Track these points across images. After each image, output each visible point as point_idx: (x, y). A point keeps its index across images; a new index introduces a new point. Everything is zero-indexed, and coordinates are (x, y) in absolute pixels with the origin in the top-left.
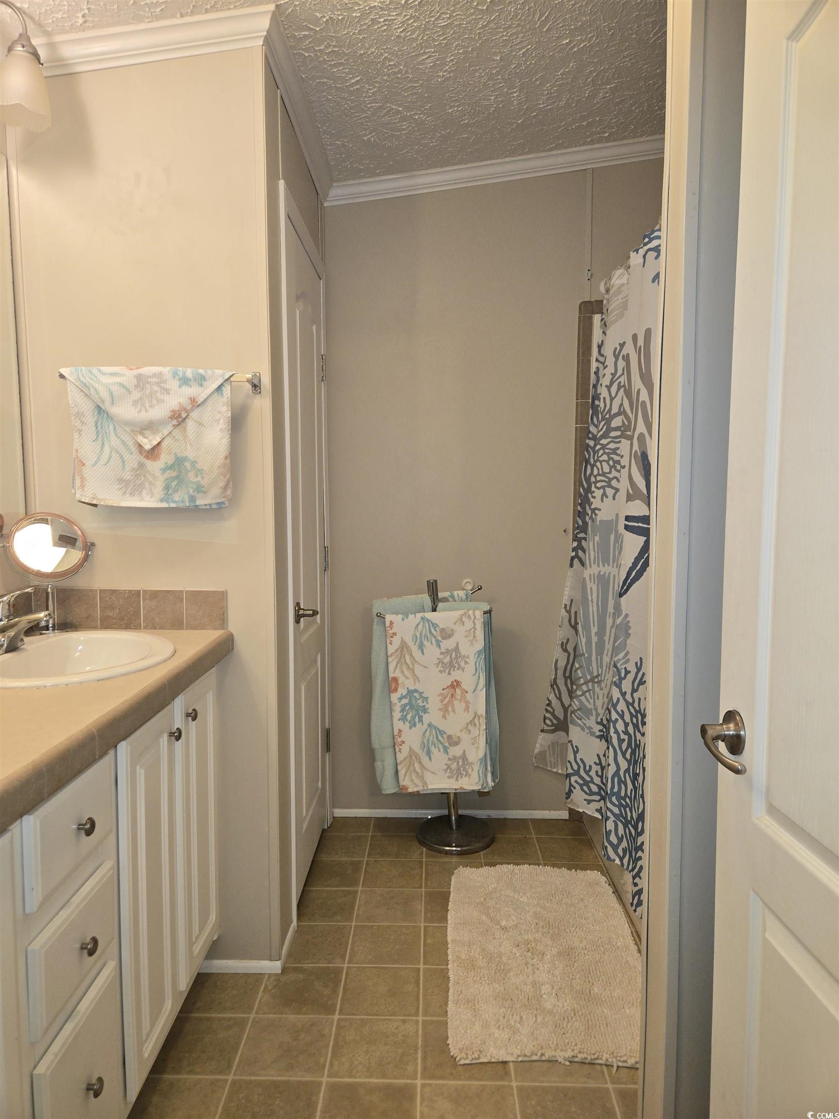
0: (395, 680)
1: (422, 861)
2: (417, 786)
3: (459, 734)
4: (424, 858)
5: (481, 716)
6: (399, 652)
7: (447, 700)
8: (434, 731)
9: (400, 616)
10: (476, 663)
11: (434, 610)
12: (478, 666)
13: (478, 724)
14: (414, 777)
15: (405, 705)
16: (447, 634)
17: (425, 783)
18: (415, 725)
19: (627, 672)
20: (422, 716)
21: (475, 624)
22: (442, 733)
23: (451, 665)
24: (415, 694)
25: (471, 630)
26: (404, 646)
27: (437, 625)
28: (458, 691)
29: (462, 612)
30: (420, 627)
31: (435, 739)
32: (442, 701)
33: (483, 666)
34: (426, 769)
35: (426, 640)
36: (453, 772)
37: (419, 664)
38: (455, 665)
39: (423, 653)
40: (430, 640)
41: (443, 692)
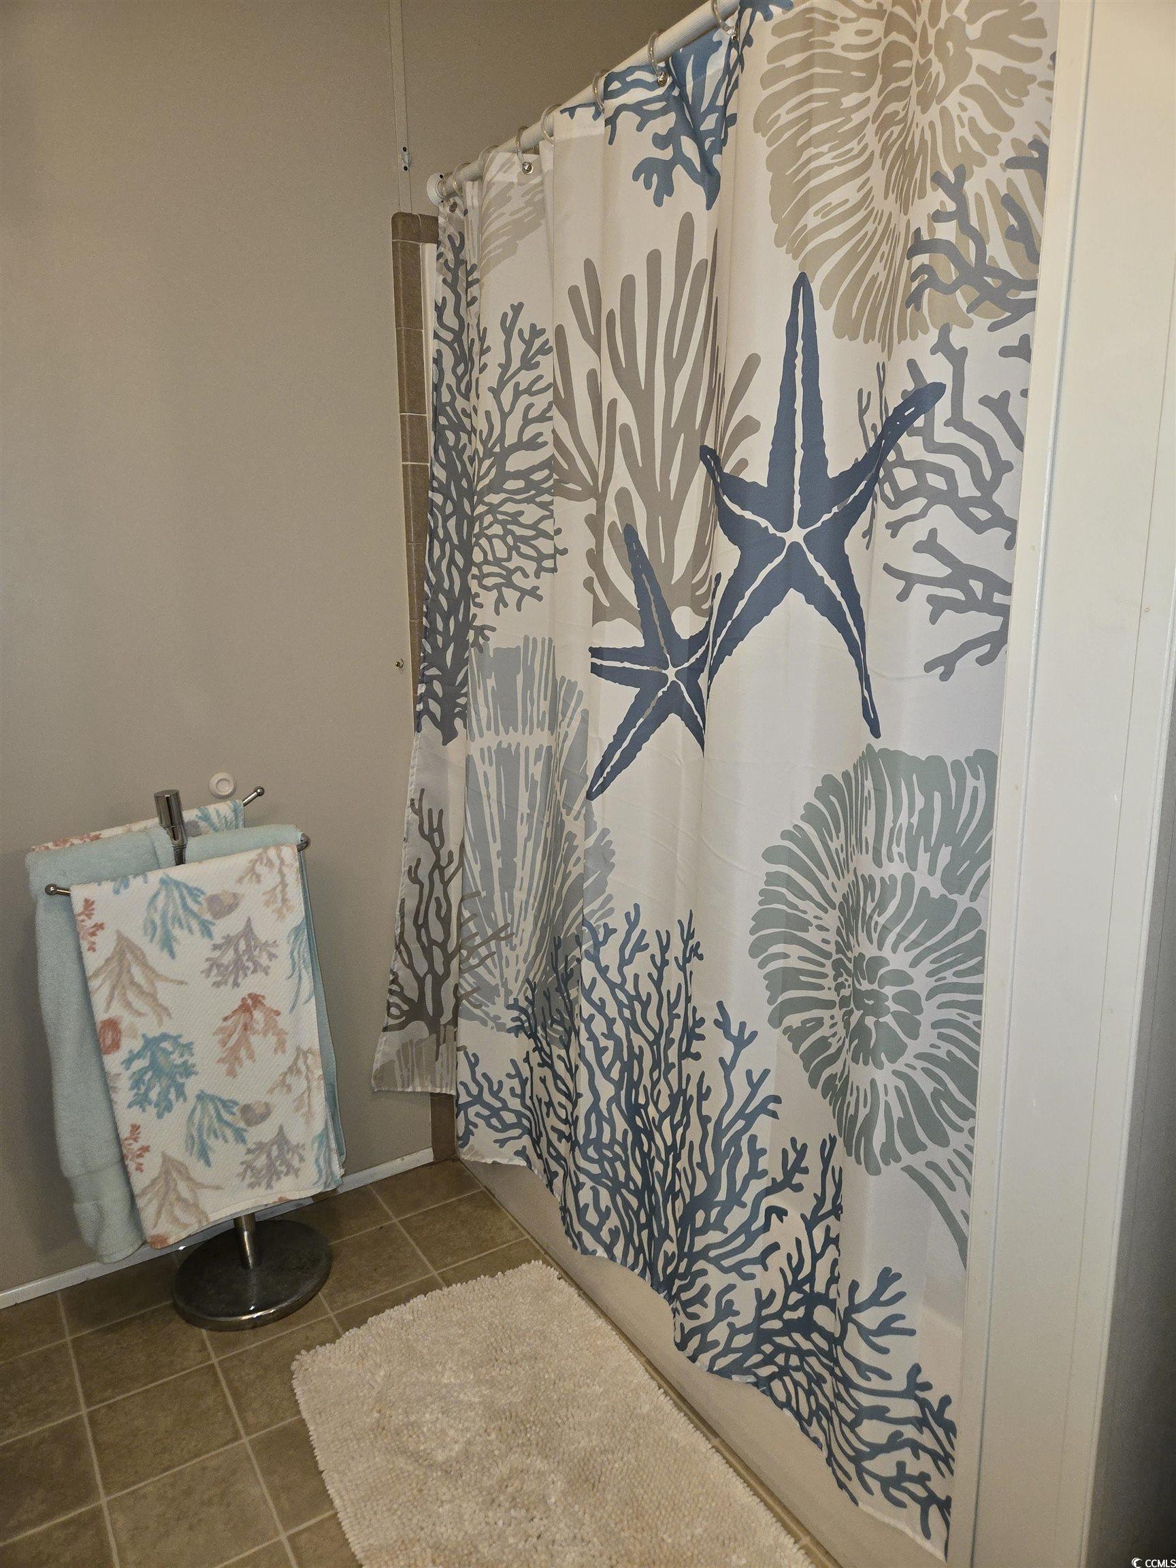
0: (112, 1024)
1: (212, 1365)
2: (186, 1226)
3: (267, 1099)
4: (212, 1355)
5: (310, 1051)
6: (114, 964)
7: (235, 1037)
8: (211, 1107)
9: (108, 886)
10: (292, 953)
11: (180, 859)
12: (296, 958)
13: (303, 1068)
14: (178, 1212)
15: (143, 1071)
16: (222, 906)
17: (202, 1215)
18: (169, 1108)
19: (609, 932)
20: (183, 1085)
21: (282, 875)
22: (227, 1105)
23: (239, 966)
24: (165, 1045)
26: (125, 949)
27: (199, 890)
28: (258, 1015)
29: (253, 855)
30: (160, 902)
31: (215, 1121)
32: (224, 1043)
33: (306, 955)
34: (202, 1186)
35: (177, 925)
36: (259, 1173)
37: (166, 979)
38: (247, 964)
39: (172, 954)
40: (185, 926)
41: (225, 1023)
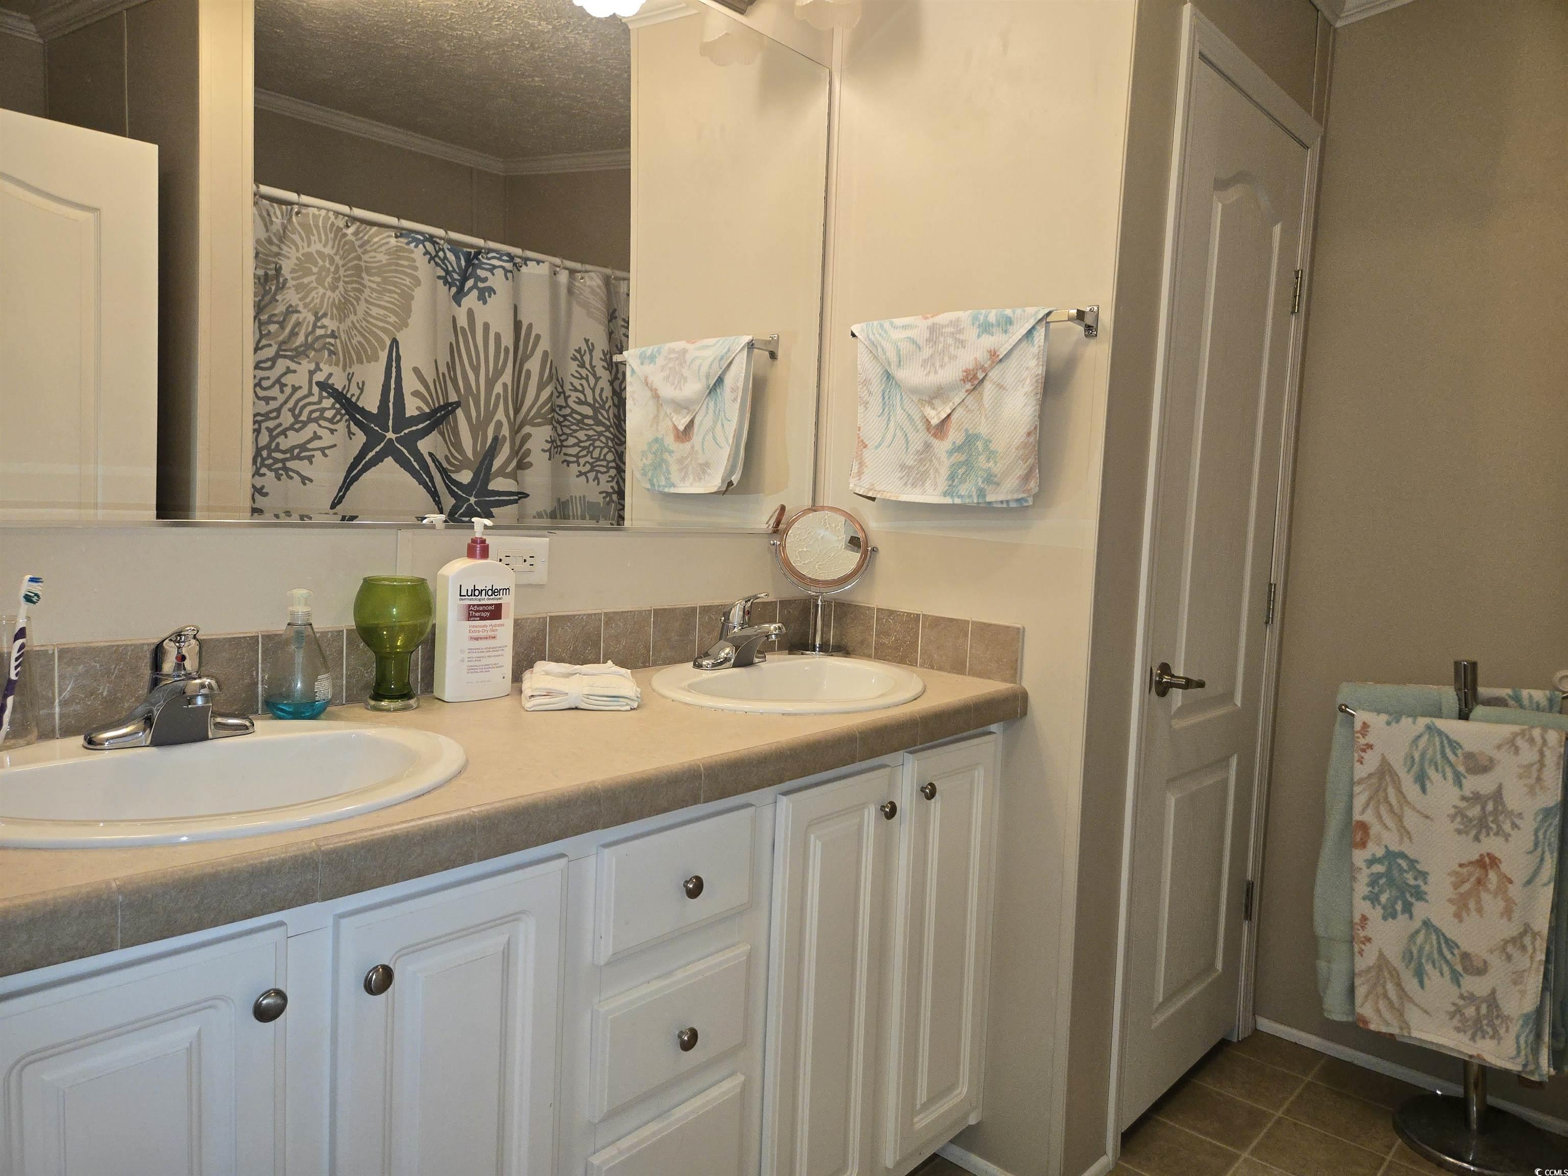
0: (1364, 827)
1: (1384, 1159)
2: (1388, 1024)
3: (1485, 955)
4: (1391, 1154)
5: (1539, 934)
6: (1374, 780)
7: (1467, 886)
8: (1434, 937)
9: (1384, 717)
10: (1537, 830)
11: (1462, 716)
12: (1541, 838)
14: (1383, 1006)
15: (1379, 876)
16: (1478, 765)
17: (1405, 1025)
18: (1394, 916)
20: (1411, 904)
21: (1542, 754)
22: (1452, 945)
23: (1483, 824)
25: (1532, 765)
26: (1385, 771)
27: (1458, 744)
28: (1492, 876)
29: (1516, 728)
30: (1422, 742)
31: (1435, 952)
32: (1456, 886)
33: (1553, 840)
34: (1411, 1000)
35: (1433, 767)
36: (1466, 1022)
37: (1414, 808)
38: (1491, 825)
39: (1424, 790)
40: (1440, 770)
41: (1459, 869)
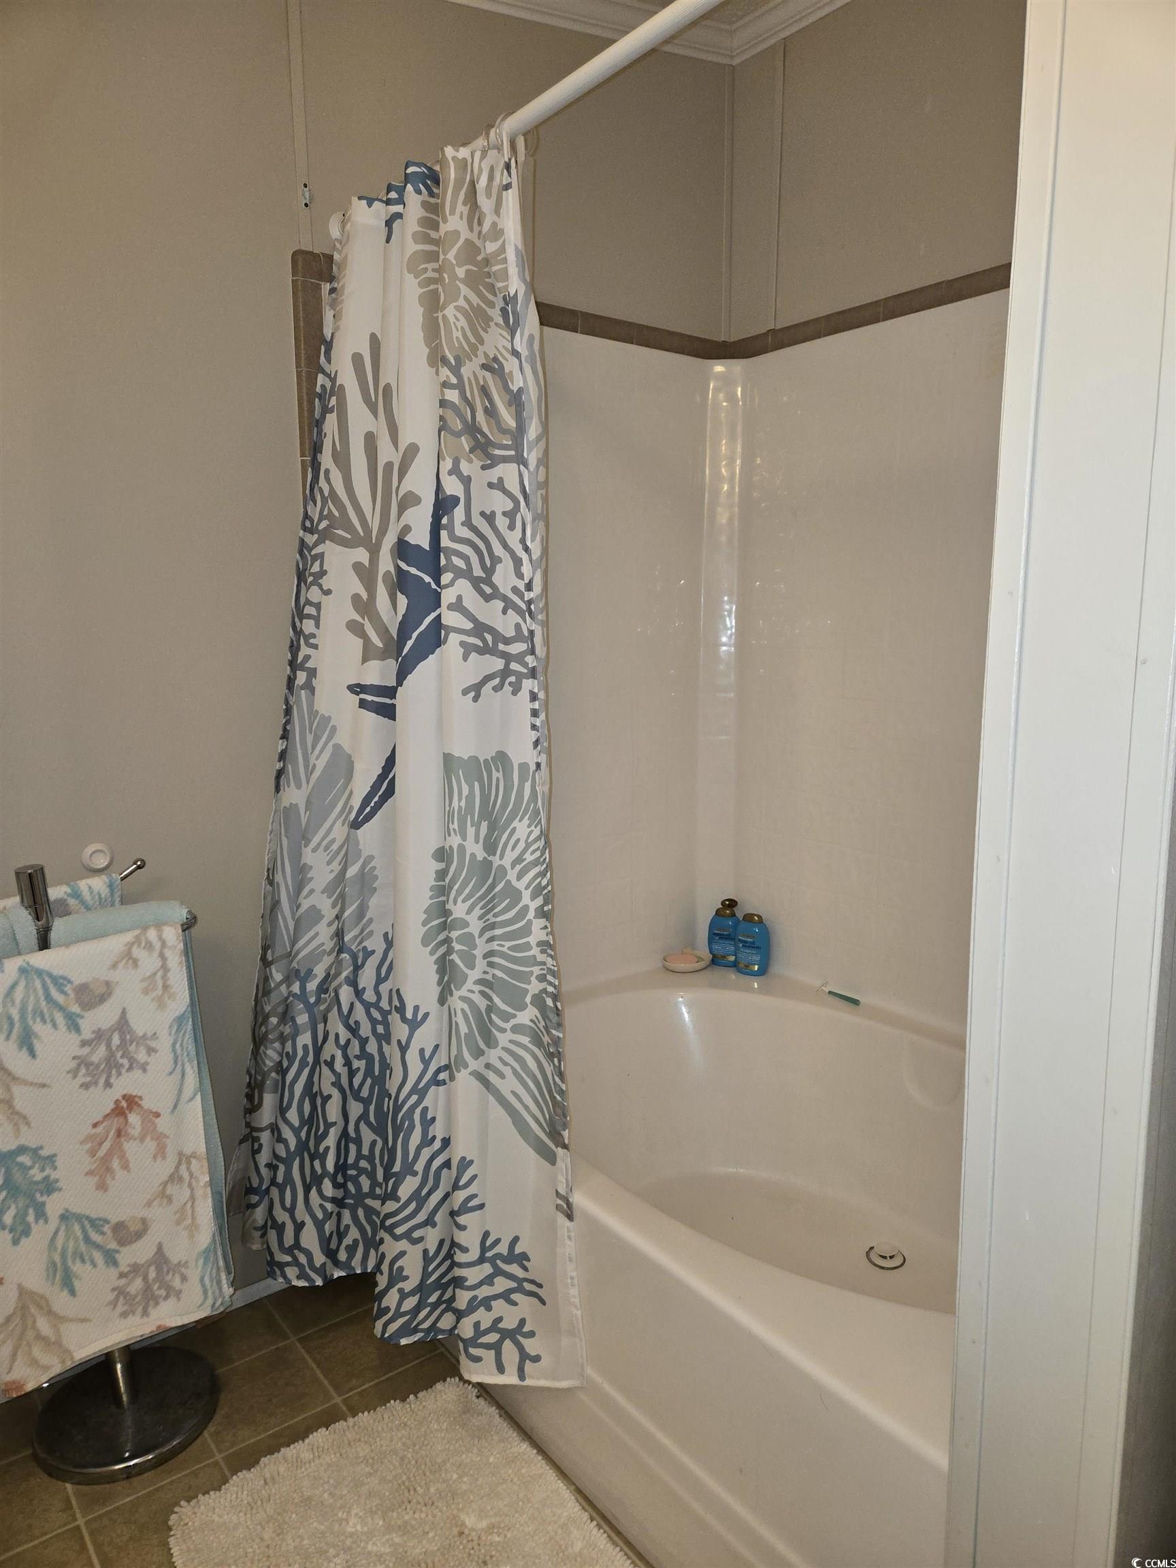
1: (78, 1528)
2: (46, 1368)
3: (143, 1213)
4: (78, 1516)
5: (194, 1155)
7: (107, 1145)
8: (77, 1227)
10: (174, 1045)
11: (44, 943)
12: (179, 1051)
13: (186, 1176)
14: (37, 1352)
16: (92, 996)
18: (26, 1232)
20: (43, 1204)
21: (162, 956)
22: (97, 1223)
23: (111, 1064)
24: (24, 1159)
25: (155, 974)
27: (64, 978)
28: (134, 1119)
29: (129, 937)
30: (19, 994)
31: (82, 1244)
32: (93, 1153)
33: (190, 1047)
34: (64, 1319)
35: (38, 1020)
36: (134, 1299)
37: (26, 1083)
38: (121, 1061)
39: (32, 1053)
40: (48, 1021)
41: (94, 1131)
